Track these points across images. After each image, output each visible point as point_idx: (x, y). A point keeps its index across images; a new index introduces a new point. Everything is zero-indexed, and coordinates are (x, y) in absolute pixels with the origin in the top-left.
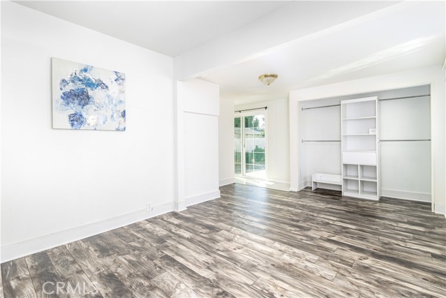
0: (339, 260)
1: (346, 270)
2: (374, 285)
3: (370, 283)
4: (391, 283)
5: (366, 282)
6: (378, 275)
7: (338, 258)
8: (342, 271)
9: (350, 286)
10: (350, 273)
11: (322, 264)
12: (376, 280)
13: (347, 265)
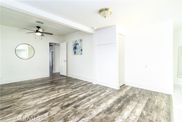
0: (31, 108)
1: (25, 107)
2: (13, 110)
3: (14, 110)
4: (6, 115)
5: (16, 109)
6: (13, 114)
7: (32, 108)
8: (26, 106)
9: (20, 105)
10: (23, 108)
11: (34, 103)
12: (12, 112)
13: (27, 109)
